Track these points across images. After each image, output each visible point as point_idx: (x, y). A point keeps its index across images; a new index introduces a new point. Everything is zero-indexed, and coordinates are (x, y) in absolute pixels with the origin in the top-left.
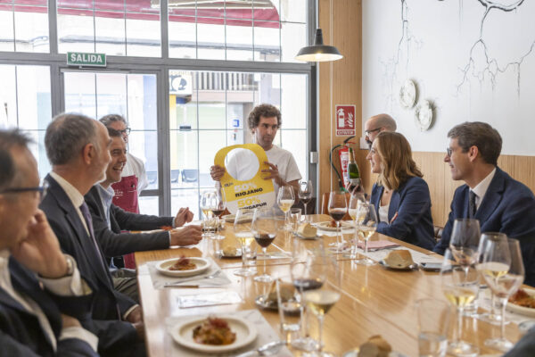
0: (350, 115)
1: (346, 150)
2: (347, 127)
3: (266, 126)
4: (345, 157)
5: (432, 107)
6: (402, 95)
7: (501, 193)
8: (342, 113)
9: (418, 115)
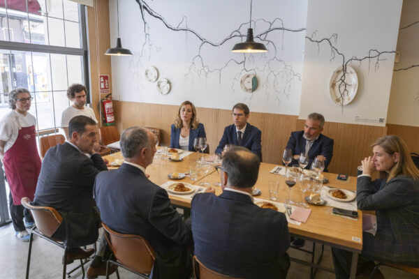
0: (106, 81)
1: (108, 102)
2: (105, 88)
3: (79, 97)
4: (108, 106)
5: (169, 82)
6: (146, 74)
7: (250, 131)
8: (102, 80)
9: (159, 86)
